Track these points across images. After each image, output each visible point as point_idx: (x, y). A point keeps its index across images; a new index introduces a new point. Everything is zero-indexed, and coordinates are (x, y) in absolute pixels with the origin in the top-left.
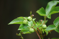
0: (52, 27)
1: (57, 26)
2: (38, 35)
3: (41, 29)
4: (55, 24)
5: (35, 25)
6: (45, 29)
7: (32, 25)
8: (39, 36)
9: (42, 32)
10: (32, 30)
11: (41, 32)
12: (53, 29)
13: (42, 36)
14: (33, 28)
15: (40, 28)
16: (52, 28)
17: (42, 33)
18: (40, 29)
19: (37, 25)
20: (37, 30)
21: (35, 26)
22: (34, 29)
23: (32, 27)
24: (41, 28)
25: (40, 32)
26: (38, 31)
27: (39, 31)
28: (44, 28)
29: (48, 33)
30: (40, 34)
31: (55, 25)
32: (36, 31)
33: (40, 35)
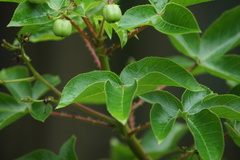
0: (144, 12)
1: (160, 12)
2: (89, 45)
3: (100, 22)
4: (155, 3)
5: (75, 5)
6: (113, 22)
7: (63, 8)
8: (93, 51)
9: (105, 34)
10: (64, 26)
11: (99, 36)
12: (147, 24)
13: (106, 50)
14: (70, 16)
15: (96, 20)
16: (143, 16)
17: (103, 38)
18: (97, 23)
19: (85, 7)
20: (85, 26)
21: (75, 10)
22: (73, 24)
23: (65, 14)
24: (101, 19)
25: (97, 36)
26: (87, 30)
27: (92, 30)
28: (113, 18)
29: (128, 37)
30: (98, 41)
31: (153, 5)
32: (82, 29)
33: (96, 45)
